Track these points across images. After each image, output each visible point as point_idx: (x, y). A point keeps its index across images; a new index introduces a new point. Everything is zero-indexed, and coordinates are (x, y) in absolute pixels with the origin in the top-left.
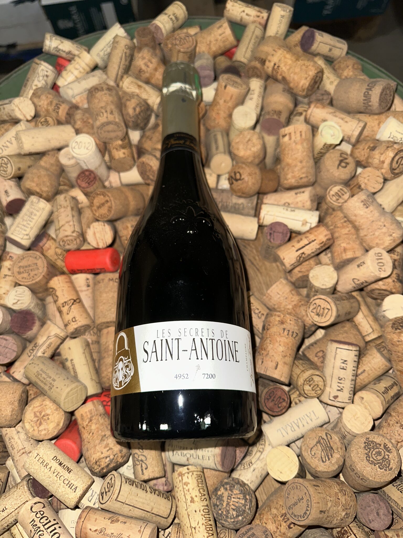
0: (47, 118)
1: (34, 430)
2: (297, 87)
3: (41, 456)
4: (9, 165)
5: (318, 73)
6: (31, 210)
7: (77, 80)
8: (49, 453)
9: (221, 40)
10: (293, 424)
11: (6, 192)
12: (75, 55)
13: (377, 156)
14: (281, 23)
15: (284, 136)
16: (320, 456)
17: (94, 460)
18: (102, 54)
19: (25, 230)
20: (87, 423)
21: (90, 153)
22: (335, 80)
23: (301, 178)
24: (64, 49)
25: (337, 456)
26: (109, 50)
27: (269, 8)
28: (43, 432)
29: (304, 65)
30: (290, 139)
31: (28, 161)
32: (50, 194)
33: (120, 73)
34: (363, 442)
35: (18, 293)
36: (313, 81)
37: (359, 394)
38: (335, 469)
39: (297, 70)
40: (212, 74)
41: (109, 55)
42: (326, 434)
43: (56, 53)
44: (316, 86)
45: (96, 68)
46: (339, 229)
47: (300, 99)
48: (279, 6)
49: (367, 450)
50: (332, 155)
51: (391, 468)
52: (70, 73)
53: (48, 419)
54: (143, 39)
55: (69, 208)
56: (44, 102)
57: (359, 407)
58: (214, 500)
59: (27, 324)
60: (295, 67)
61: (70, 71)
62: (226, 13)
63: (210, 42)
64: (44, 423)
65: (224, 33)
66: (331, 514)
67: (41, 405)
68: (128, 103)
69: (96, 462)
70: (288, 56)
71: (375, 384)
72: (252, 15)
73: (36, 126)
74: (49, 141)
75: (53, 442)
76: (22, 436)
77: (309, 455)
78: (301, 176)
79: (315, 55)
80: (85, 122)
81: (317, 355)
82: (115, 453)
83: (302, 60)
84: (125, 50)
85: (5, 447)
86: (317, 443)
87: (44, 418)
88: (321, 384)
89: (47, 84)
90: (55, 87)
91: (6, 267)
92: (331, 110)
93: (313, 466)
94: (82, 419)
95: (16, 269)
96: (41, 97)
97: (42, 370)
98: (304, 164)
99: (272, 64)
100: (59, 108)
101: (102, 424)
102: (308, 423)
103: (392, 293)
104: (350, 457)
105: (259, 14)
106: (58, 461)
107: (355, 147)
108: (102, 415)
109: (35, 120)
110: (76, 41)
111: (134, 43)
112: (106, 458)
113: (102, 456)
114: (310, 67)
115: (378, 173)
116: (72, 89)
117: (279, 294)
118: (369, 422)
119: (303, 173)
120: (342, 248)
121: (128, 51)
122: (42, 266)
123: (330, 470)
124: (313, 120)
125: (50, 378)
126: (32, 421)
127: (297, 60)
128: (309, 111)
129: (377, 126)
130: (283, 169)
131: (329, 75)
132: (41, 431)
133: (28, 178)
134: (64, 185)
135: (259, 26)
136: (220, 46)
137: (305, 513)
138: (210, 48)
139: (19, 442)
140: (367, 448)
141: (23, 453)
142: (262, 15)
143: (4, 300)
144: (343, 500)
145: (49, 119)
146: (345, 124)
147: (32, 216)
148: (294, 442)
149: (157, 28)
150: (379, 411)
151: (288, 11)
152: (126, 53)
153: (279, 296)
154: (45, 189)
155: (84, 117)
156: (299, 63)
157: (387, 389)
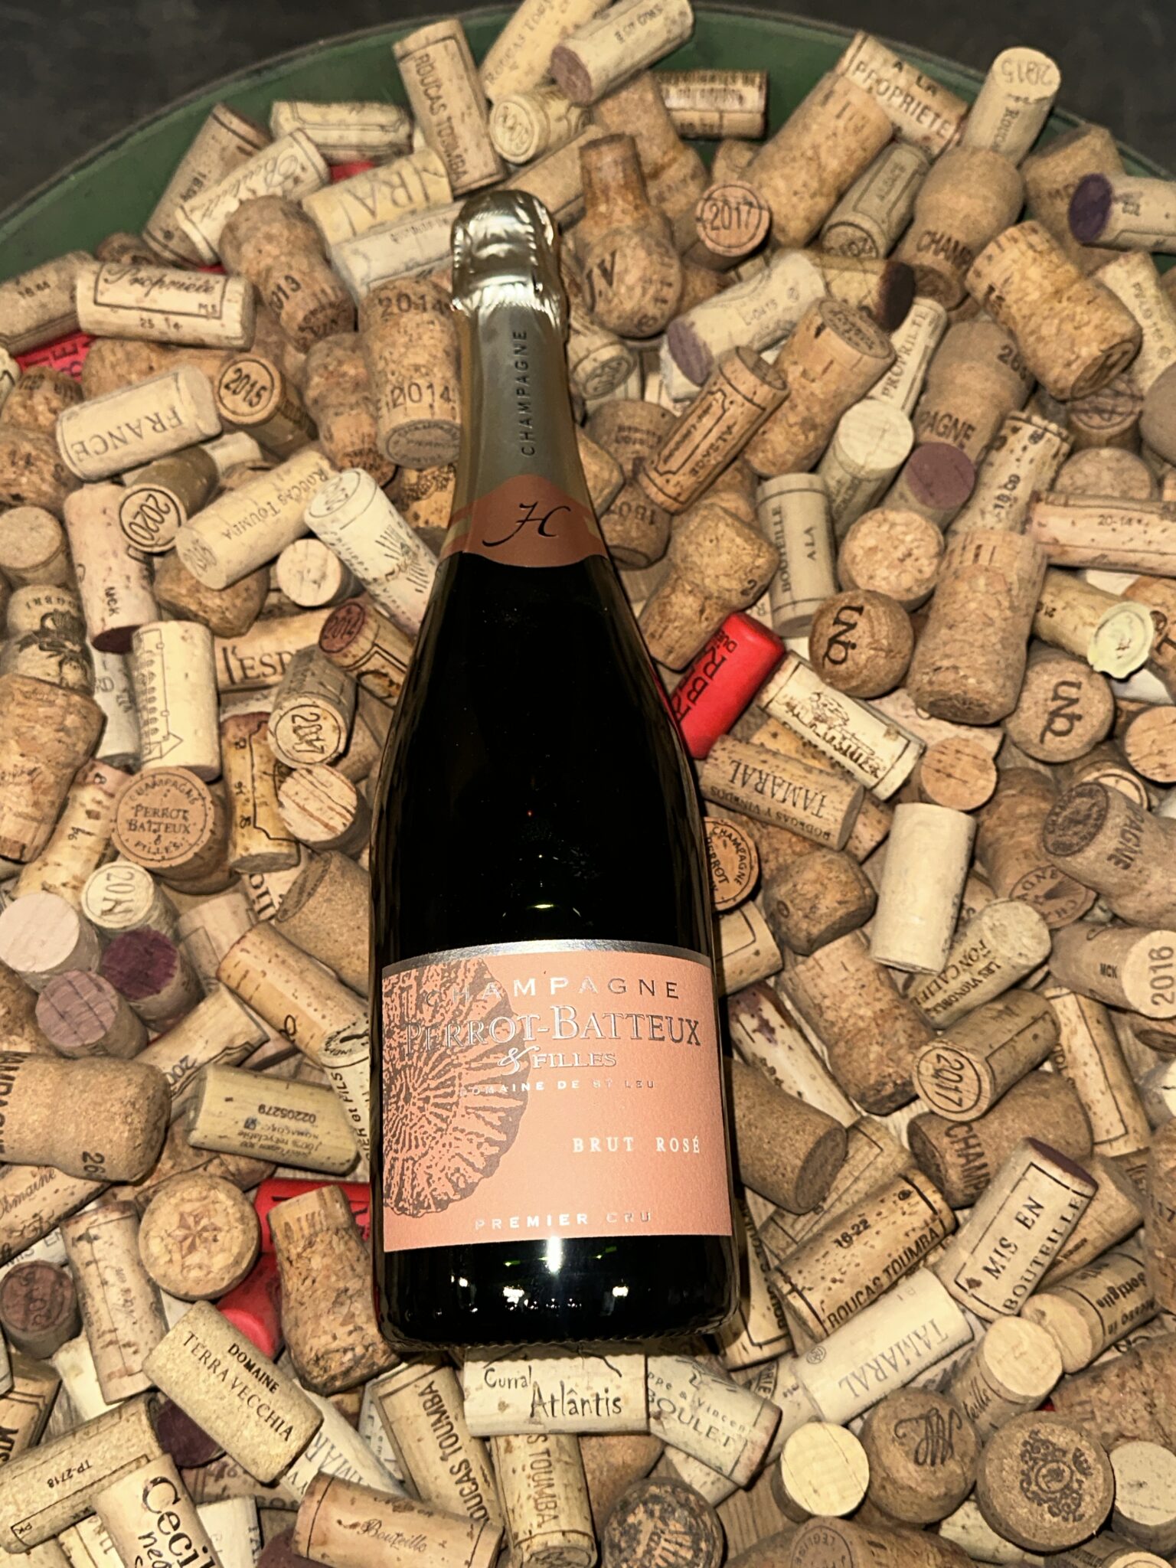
1: (171, 1261)
3: (199, 1341)
8: (218, 1334)
17: (313, 1354)
20: (300, 1249)
34: (1022, 1441)
37: (1038, 1301)
49: (1026, 1462)
51: (1083, 1515)
53: (215, 1240)
64: (202, 1249)
69: (318, 1360)
71: (1084, 1277)
87: (205, 1234)
91: (85, 805)
94: (288, 1237)
101: (340, 1258)
106: (242, 1357)
108: (342, 1233)
112: (345, 1351)
113: (334, 1345)
126: (169, 1235)
140: (1027, 1458)
150: (1082, 1350)
157: (1113, 1294)
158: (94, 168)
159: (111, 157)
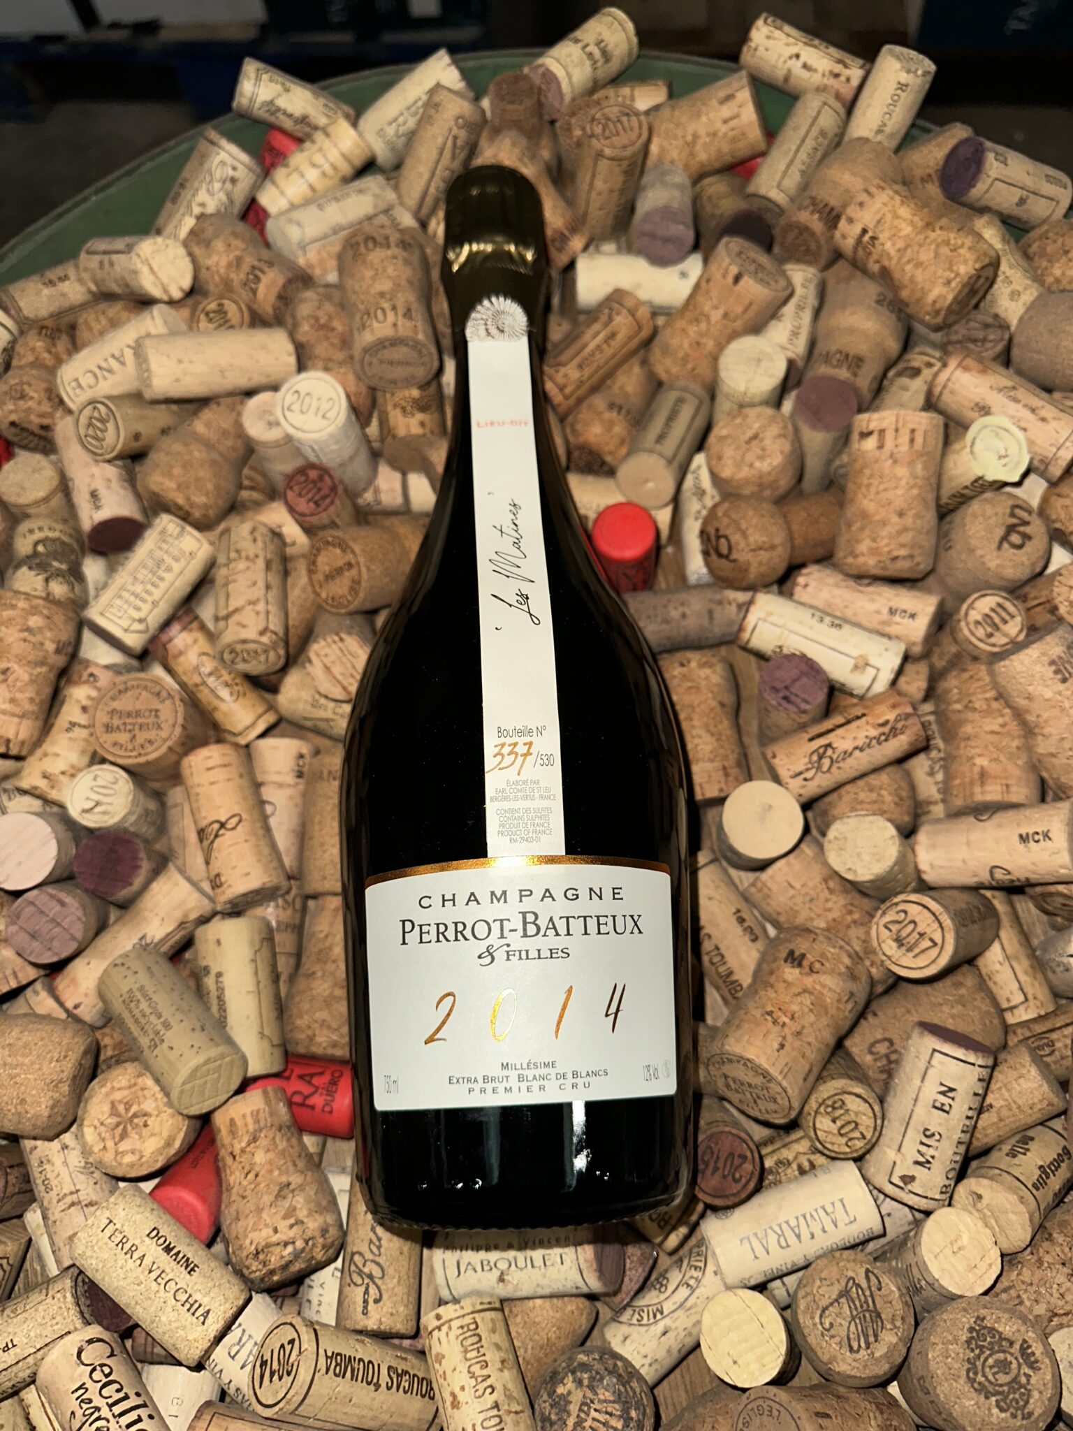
0: (226, 302)
1: (105, 1148)
2: (918, 301)
3: (118, 1226)
4: (110, 426)
5: (983, 268)
6: (159, 554)
7: (314, 198)
8: (138, 1217)
9: (725, 135)
10: (785, 1226)
12: (316, 128)
14: (894, 103)
15: (865, 435)
16: (844, 1334)
17: (253, 1247)
18: (391, 131)
19: (139, 609)
20: (243, 1145)
21: (332, 429)
22: (1025, 289)
23: (895, 559)
24: (290, 110)
25: (889, 1338)
26: (411, 123)
27: (869, 56)
28: (128, 1159)
29: (947, 243)
30: (881, 447)
31: (162, 417)
32: (211, 513)
33: (432, 190)
34: (967, 1326)
35: (100, 782)
36: (967, 290)
38: (881, 1372)
39: (926, 255)
40: (690, 236)
41: (411, 137)
42: (867, 1271)
43: (267, 116)
44: (974, 301)
45: (368, 167)
46: (976, 716)
47: (920, 328)
48: (898, 58)
49: (972, 1350)
50: (989, 510)
51: (1030, 1414)
52: (295, 175)
53: (146, 1125)
54: (511, 107)
55: (261, 563)
56: (219, 259)
57: (968, 1219)
59: (119, 868)
60: (921, 246)
62: (746, 56)
63: (696, 137)
64: (133, 1135)
65: (737, 116)
67: (130, 1087)
69: (258, 1253)
70: (904, 212)
71: (1010, 1153)
72: (820, 70)
73: (192, 323)
74: (222, 372)
75: (148, 1186)
76: (75, 1158)
77: (815, 1325)
78: (895, 553)
79: (982, 210)
80: (322, 326)
81: (874, 1050)
82: (309, 1234)
83: (941, 228)
84: (455, 131)
85: (27, 1179)
86: (841, 1295)
87: (136, 1121)
90: (252, 213)
91: (78, 701)
92: (1002, 378)
93: (824, 1357)
94: (232, 1133)
95: (102, 717)
96: (213, 244)
97: (141, 989)
98: (909, 521)
99: (857, 230)
100: (258, 279)
101: (282, 1154)
102: (824, 1231)
104: (923, 1354)
105: (838, 68)
106: (162, 1240)
107: (1057, 490)
108: (284, 1130)
109: (190, 301)
110: (324, 88)
111: (483, 112)
112: (286, 1244)
113: (275, 1239)
114: (962, 251)
116: (300, 225)
117: (792, 886)
118: (990, 1265)
119: (903, 546)
120: (976, 770)
121: (463, 134)
122: (171, 722)
123: (867, 1373)
124: (951, 402)
125: (160, 1016)
126: (102, 1124)
127: (929, 225)
128: (943, 377)
130: (849, 526)
131: (1009, 272)
132: (124, 1153)
133: (157, 466)
134: (252, 488)
135: (832, 101)
136: (719, 151)
138: (692, 155)
139: (64, 1172)
140: (973, 1346)
141: (73, 1204)
142: (847, 72)
143: (60, 790)
145: (231, 308)
146: (1040, 423)
147: (161, 573)
148: (781, 1277)
149: (549, 77)
151: (920, 72)
152: (455, 138)
153: (792, 892)
154: (200, 499)
155: (320, 313)
156: (932, 235)
157: (1044, 1173)
158: (111, 191)
159: (126, 181)
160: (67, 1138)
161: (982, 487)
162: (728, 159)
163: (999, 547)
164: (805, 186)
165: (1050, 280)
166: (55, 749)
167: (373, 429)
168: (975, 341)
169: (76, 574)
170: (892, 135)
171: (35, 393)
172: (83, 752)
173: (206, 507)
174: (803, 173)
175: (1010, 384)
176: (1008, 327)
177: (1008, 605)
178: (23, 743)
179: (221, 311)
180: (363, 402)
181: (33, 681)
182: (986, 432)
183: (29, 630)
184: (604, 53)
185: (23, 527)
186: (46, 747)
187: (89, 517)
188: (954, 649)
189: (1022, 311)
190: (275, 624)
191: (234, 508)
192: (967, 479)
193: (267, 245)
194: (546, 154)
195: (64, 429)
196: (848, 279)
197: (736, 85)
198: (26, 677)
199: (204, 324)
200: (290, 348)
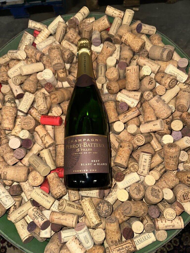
1: (32, 183)
2: (134, 49)
3: (37, 192)
4: (18, 80)
5: (143, 43)
6: (27, 98)
7: (43, 41)
8: (39, 191)
9: (104, 25)
10: (127, 181)
11: (16, 90)
12: (42, 29)
13: (164, 81)
14: (129, 18)
15: (128, 70)
16: (136, 193)
18: (53, 29)
19: (26, 107)
20: (52, 180)
21: (51, 77)
22: (150, 45)
23: (134, 88)
24: (37, 27)
25: (142, 193)
26: (56, 27)
27: (124, 11)
28: (36, 184)
29: (137, 40)
30: (130, 72)
31: (25, 78)
33: (61, 38)
34: (151, 189)
35: (24, 132)
36: (141, 47)
37: (151, 172)
38: (141, 197)
39: (134, 43)
40: (100, 41)
41: (56, 29)
42: (138, 185)
43: (34, 28)
44: (143, 48)
45: (51, 35)
46: (147, 109)
48: (128, 11)
50: (147, 79)
51: (160, 198)
53: (38, 179)
54: (71, 24)
55: (42, 98)
56: (30, 52)
57: (151, 176)
58: (98, 208)
59: (29, 144)
60: (134, 41)
61: (40, 37)
62: (106, 12)
63: (99, 26)
64: (36, 180)
65: (105, 22)
66: (138, 212)
67: (35, 174)
68: (65, 53)
69: (56, 194)
70: (131, 36)
71: (157, 168)
72: (117, 14)
73: (27, 63)
74: (33, 70)
75: (39, 187)
76: (28, 185)
77: (132, 192)
79: (143, 34)
80: (47, 61)
81: (137, 156)
82: (62, 191)
84: (63, 28)
85: (21, 189)
86: (135, 188)
87: (36, 178)
88: (137, 168)
89: (30, 43)
90: (34, 44)
91: (19, 121)
93: (133, 196)
94: (50, 179)
95: (23, 123)
96: (29, 49)
98: (135, 82)
99: (124, 39)
100: (36, 55)
102: (133, 181)
103: (167, 134)
105: (120, 13)
106: (43, 193)
107: (156, 75)
108: (57, 178)
109: (26, 59)
110: (41, 23)
111: (67, 24)
113: (58, 192)
114: (139, 41)
115: (164, 87)
116: (41, 46)
117: (123, 136)
118: (154, 182)
119: (135, 86)
120: (147, 116)
122: (33, 123)
123: (139, 198)
124: (140, 64)
125: (38, 163)
126: (31, 179)
127: (135, 38)
128: (139, 60)
129: (165, 67)
130: (127, 84)
131: (147, 43)
133: (25, 85)
134: (39, 87)
135: (120, 18)
136: (103, 28)
137: (130, 212)
138: (99, 28)
139: (27, 187)
140: (152, 191)
141: (29, 191)
142: (121, 14)
143: (18, 134)
144: (143, 208)
145: (32, 59)
146: (153, 66)
147: (28, 101)
148: (127, 188)
149: (76, 19)
150: (158, 177)
151: (132, 13)
152: (63, 30)
154: (32, 89)
155: (47, 59)
157: (161, 169)
158: (11, 42)
159: (13, 41)
160: (26, 182)
161: (145, 76)
162: (105, 29)
163: (148, 85)
164: (117, 32)
165: (154, 43)
166: (16, 128)
167: (56, 76)
168: (143, 54)
169: (15, 103)
170: (129, 23)
171: (5, 76)
172: (20, 128)
173: (33, 90)
174: (116, 30)
175: (148, 61)
176: (148, 51)
177: (150, 93)
178: (12, 128)
179: (31, 60)
180: (55, 72)
181: (12, 119)
182: (145, 68)
183: (10, 112)
184: (84, 14)
185: (6, 96)
186: (15, 128)
187: (16, 94)
188: (144, 100)
189: (150, 48)
190: (46, 107)
191: (37, 90)
192: (143, 75)
193: (37, 49)
194: (77, 31)
195: (10, 81)
196: (124, 46)
197: (104, 18)
198: (11, 119)
199: (29, 63)
200: (43, 65)
